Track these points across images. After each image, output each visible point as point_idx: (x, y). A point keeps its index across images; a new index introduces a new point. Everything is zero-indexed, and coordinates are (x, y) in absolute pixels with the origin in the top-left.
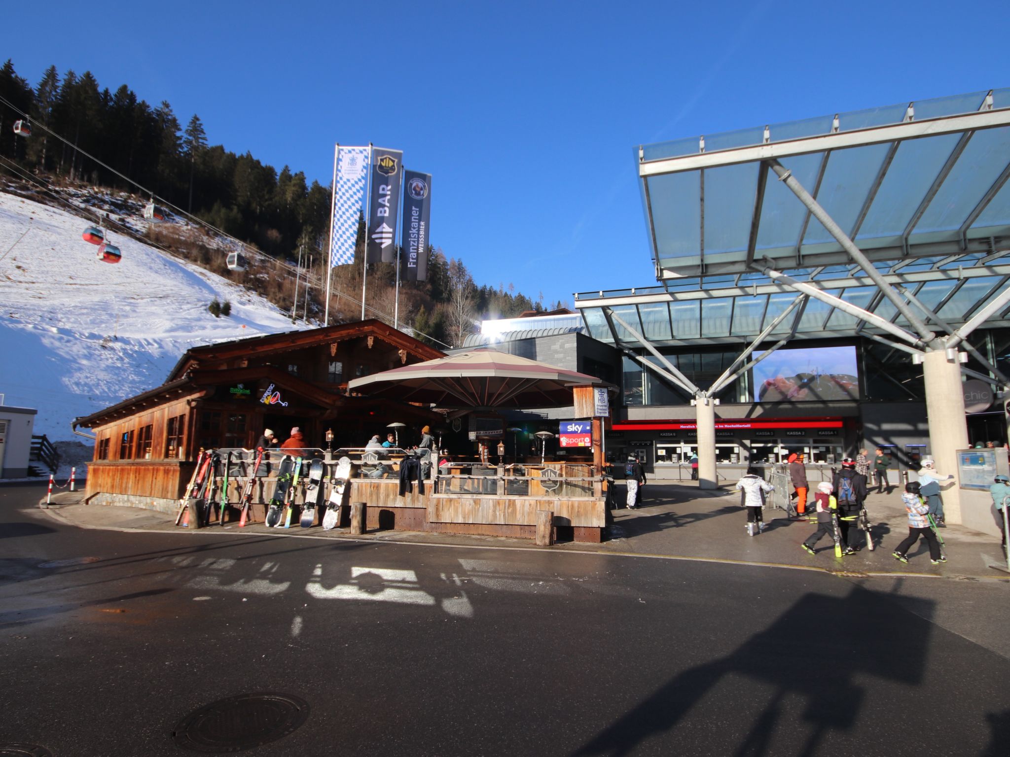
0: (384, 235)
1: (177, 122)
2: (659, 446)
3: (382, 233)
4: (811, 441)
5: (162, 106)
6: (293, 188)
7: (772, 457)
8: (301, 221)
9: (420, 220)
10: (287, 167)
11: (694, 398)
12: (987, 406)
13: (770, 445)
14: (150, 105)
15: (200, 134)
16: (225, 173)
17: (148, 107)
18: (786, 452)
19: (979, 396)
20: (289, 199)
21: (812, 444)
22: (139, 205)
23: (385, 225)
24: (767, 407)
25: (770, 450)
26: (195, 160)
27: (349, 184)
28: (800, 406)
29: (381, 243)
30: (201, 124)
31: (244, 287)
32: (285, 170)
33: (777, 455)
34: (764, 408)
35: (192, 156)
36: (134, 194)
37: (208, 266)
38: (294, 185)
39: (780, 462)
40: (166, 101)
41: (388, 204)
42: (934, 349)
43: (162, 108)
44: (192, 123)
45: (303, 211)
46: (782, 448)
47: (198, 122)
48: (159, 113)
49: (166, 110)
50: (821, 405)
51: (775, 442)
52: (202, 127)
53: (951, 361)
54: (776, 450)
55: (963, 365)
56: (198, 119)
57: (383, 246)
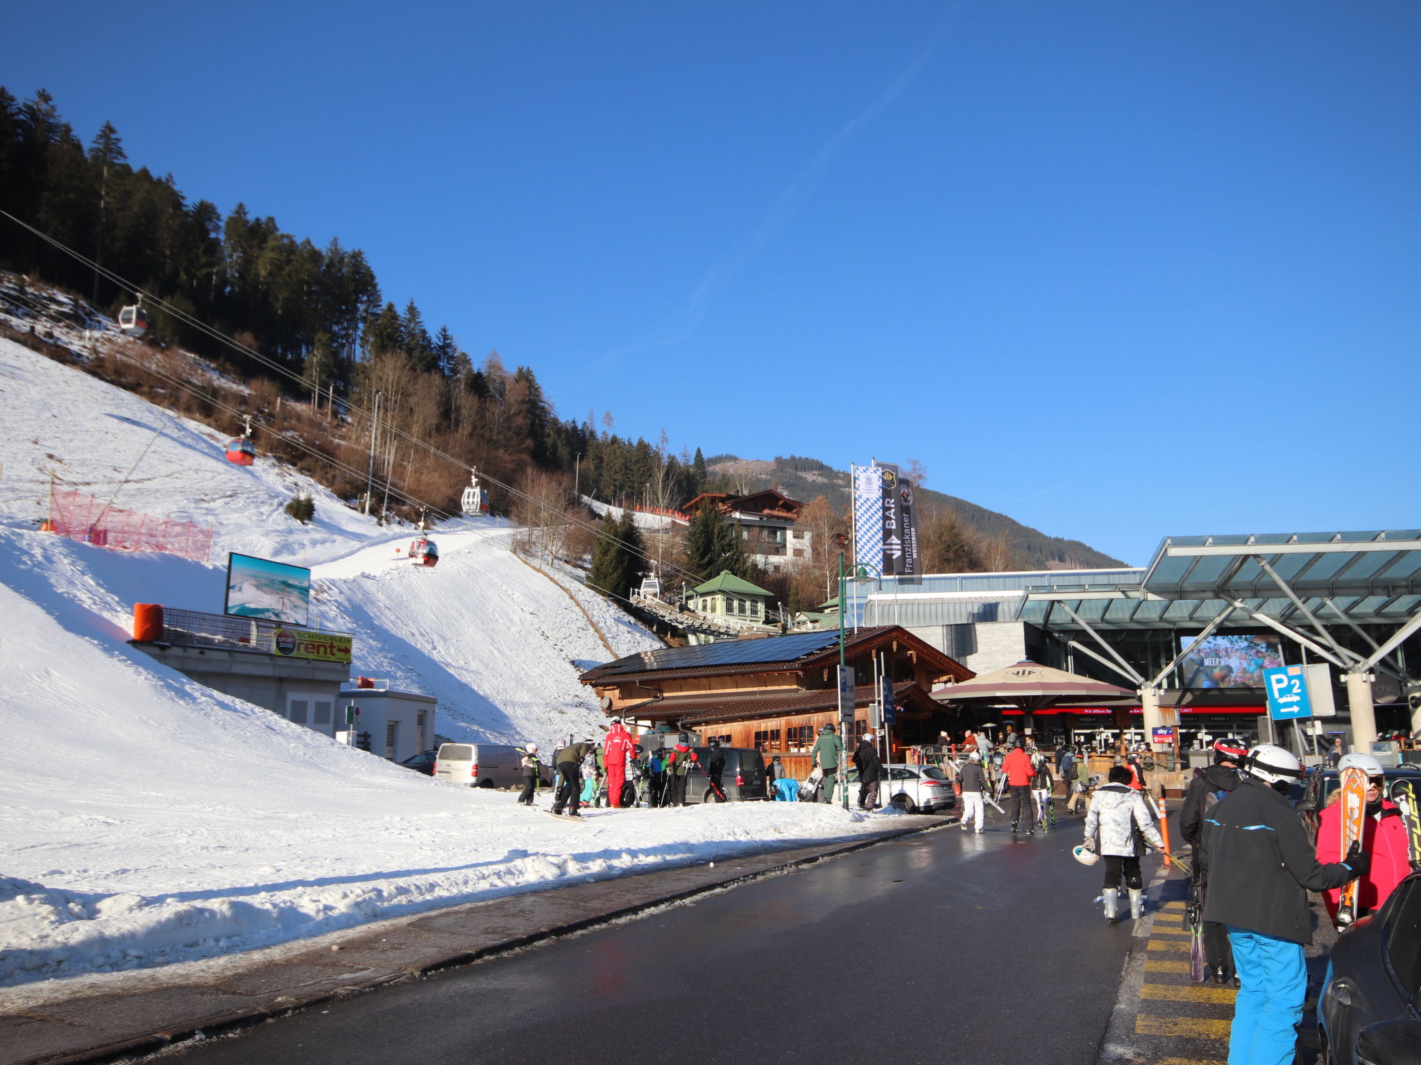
0: (894, 547)
1: (73, 133)
2: (1076, 731)
3: (891, 544)
4: (1235, 726)
5: (36, 99)
6: (271, 255)
7: (1196, 743)
8: (280, 312)
9: (910, 526)
10: (241, 206)
11: (1140, 688)
12: (1395, 698)
13: (1193, 731)
14: (16, 96)
15: (117, 158)
16: (143, 221)
17: (12, 99)
18: (1209, 738)
19: (1389, 689)
20: (263, 273)
21: (1235, 730)
22: (44, 298)
23: (893, 537)
24: (1197, 693)
25: (1194, 736)
26: (105, 203)
27: (869, 503)
28: (1228, 693)
29: (892, 555)
30: (119, 140)
31: (275, 457)
32: (237, 212)
33: (1201, 741)
34: (1193, 695)
35: (101, 197)
36: (26, 274)
37: (211, 421)
39: (1205, 749)
40: (44, 91)
41: (894, 517)
42: (1354, 672)
43: (37, 103)
44: (101, 136)
45: (283, 294)
46: (1206, 734)
47: (113, 136)
48: (32, 112)
49: (43, 107)
50: (1248, 692)
51: (1199, 728)
52: (120, 145)
53: (1365, 682)
54: (1200, 736)
55: (1372, 684)
56: (112, 131)
57: (894, 557)
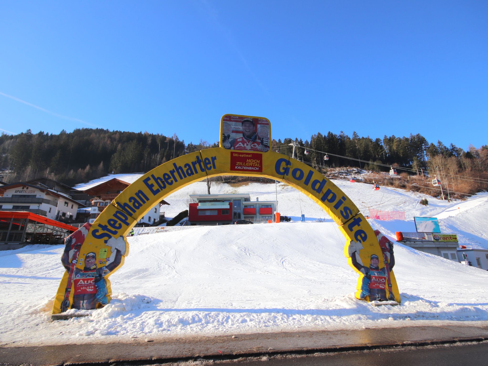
1: (348, 137)
6: (396, 144)
8: (402, 156)
15: (357, 138)
16: (366, 148)
20: (395, 148)
22: (352, 170)
26: (358, 147)
32: (385, 137)
35: (356, 146)
36: (348, 167)
38: (396, 142)
40: (341, 131)
44: (354, 135)
45: (401, 151)
47: (356, 133)
48: (340, 136)
49: (342, 134)
56: (355, 132)
